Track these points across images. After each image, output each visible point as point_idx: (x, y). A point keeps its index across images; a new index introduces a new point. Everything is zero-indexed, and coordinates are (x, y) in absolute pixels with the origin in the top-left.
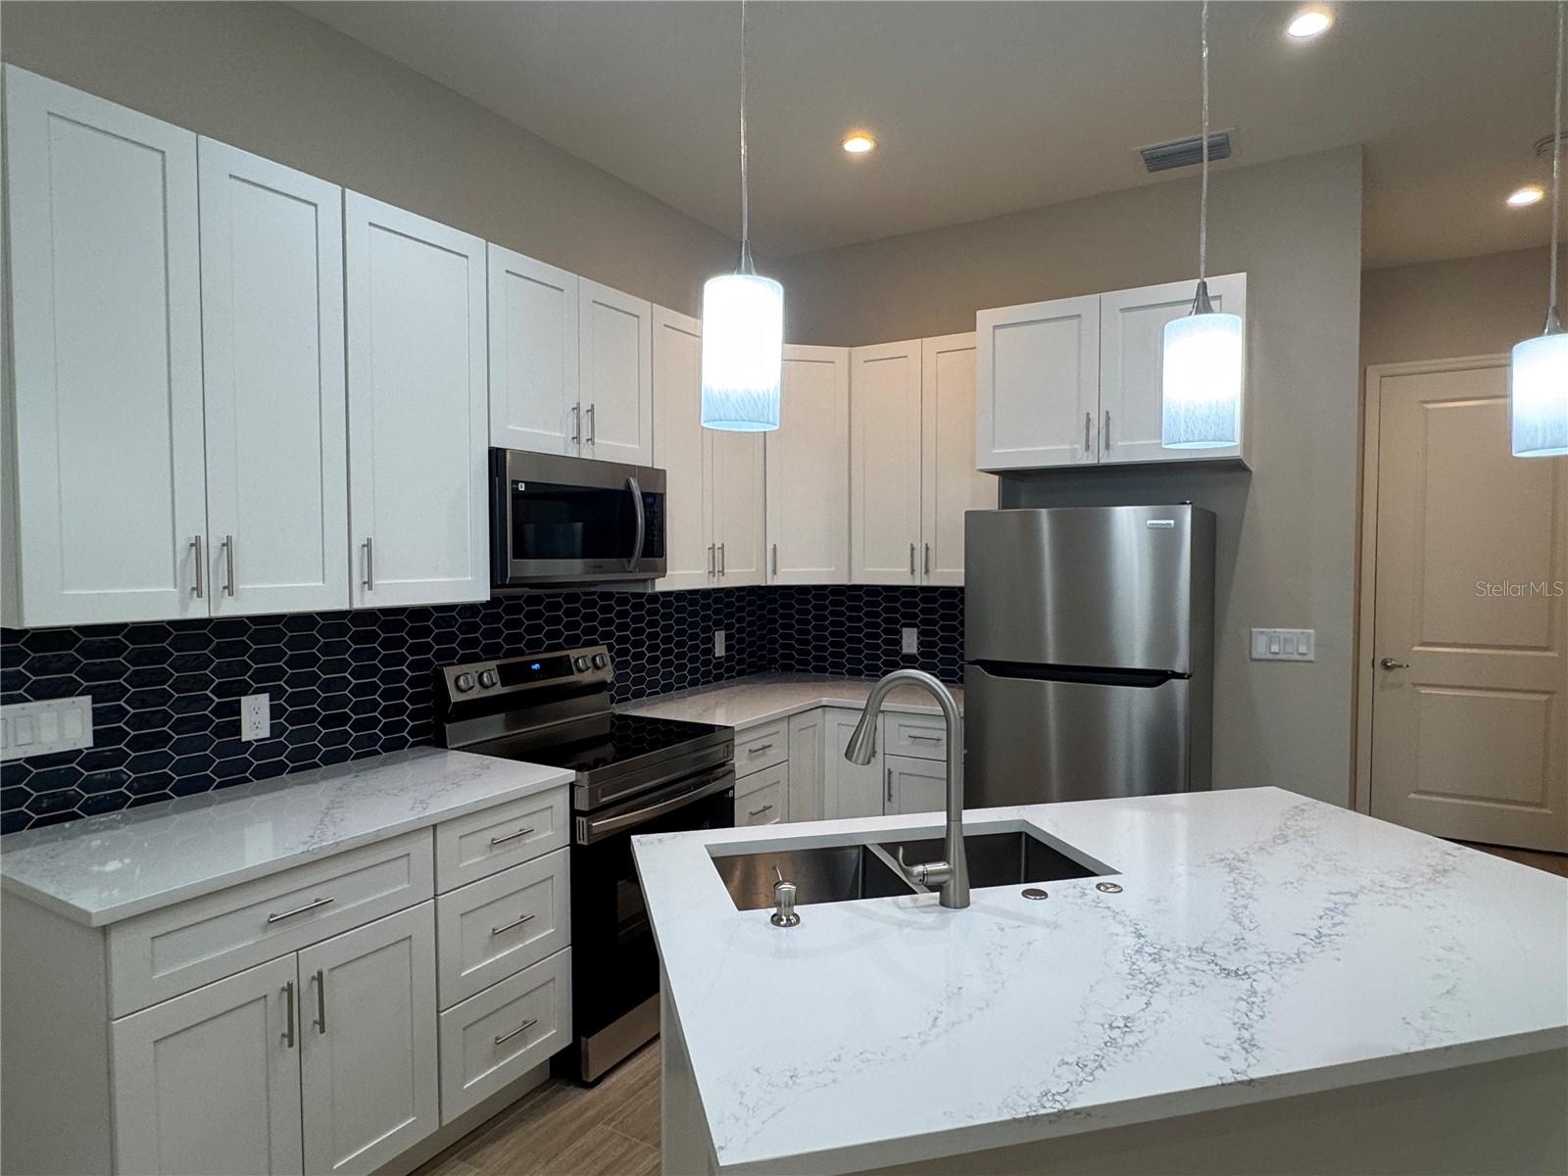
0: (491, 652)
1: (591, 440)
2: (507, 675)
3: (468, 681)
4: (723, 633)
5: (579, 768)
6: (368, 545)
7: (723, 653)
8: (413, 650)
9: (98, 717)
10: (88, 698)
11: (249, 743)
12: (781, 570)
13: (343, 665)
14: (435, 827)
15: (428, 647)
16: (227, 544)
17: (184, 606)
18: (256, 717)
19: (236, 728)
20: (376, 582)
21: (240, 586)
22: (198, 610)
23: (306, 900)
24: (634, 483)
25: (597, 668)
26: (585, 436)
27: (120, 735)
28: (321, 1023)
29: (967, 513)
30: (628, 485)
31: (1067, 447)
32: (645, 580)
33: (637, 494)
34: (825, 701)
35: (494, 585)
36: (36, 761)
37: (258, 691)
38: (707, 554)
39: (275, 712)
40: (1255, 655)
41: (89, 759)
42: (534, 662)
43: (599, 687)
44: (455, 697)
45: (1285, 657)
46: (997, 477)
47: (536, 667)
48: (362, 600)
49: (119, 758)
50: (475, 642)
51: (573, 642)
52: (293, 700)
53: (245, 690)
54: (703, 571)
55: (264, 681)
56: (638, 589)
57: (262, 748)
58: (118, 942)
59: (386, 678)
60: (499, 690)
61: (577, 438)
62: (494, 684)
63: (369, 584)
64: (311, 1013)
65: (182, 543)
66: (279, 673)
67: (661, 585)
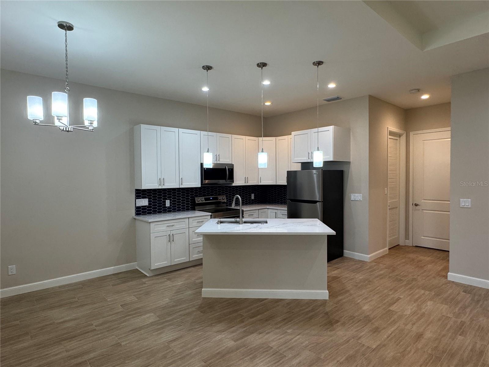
0: (204, 196)
1: (219, 160)
2: (206, 199)
3: (199, 200)
4: (253, 194)
5: (212, 213)
6: (182, 179)
7: (253, 198)
8: (191, 195)
9: (149, 201)
10: (148, 199)
11: (167, 207)
12: (262, 182)
13: (180, 196)
14: (189, 218)
15: (193, 194)
16: (163, 179)
17: (159, 187)
18: (168, 203)
19: (165, 204)
20: (183, 184)
21: (165, 184)
22: (160, 187)
23: (172, 224)
24: (227, 167)
25: (223, 199)
26: (218, 159)
27: (151, 204)
28: (173, 240)
29: (287, 171)
30: (226, 167)
31: (306, 158)
32: (231, 184)
33: (227, 169)
34: (268, 207)
35: (201, 185)
36: (142, 206)
37: (168, 199)
38: (244, 179)
39: (170, 203)
40: (352, 199)
41: (148, 207)
42: (211, 197)
43: (224, 203)
44: (197, 202)
45: (357, 200)
46: (301, 163)
47: (211, 198)
48: (181, 186)
49: (151, 207)
50: (201, 194)
51: (219, 195)
52: (173, 201)
53: (167, 199)
54: (244, 182)
55: (169, 198)
56: (230, 185)
57: (169, 208)
58: (151, 224)
59: (186, 199)
60: (204, 202)
61: (216, 160)
62: (203, 201)
63: (182, 184)
64: (172, 239)
65: (158, 179)
66: (171, 197)
67: (234, 185)
